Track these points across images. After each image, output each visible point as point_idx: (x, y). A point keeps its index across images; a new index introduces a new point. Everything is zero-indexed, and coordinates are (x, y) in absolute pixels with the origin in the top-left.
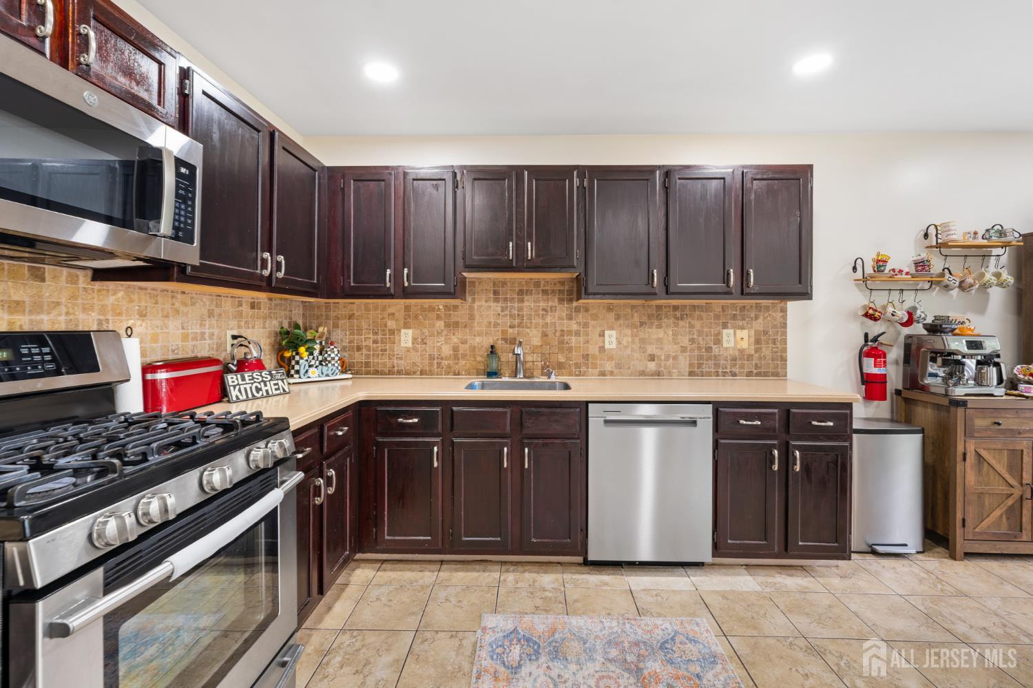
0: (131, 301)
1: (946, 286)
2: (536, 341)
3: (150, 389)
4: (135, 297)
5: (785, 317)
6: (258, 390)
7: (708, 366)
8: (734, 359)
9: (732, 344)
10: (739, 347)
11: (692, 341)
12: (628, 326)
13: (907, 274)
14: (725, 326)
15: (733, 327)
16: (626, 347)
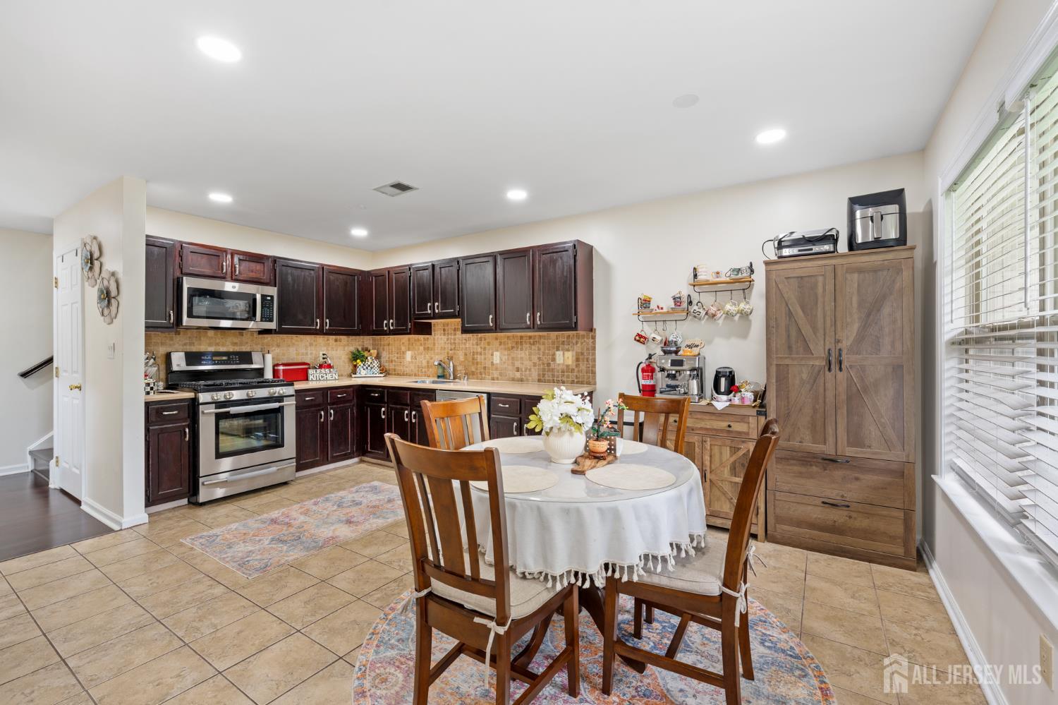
0: (273, 340)
2: (462, 358)
3: (275, 373)
4: (275, 339)
5: (594, 343)
6: (322, 377)
7: (548, 376)
8: (563, 372)
9: (562, 362)
10: (566, 363)
11: (539, 358)
12: (505, 349)
14: (558, 350)
15: (563, 350)
16: (505, 363)
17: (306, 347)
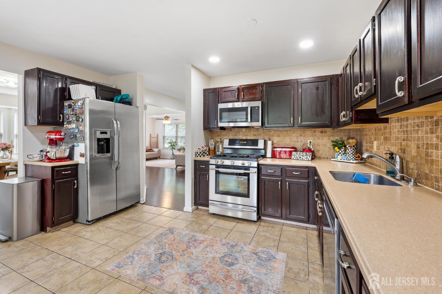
6: (300, 158)
17: (297, 137)
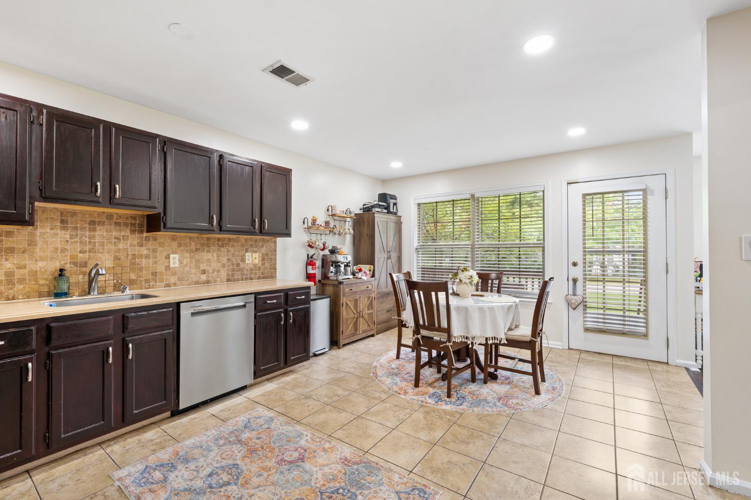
1: (335, 233)
5: (275, 246)
7: (238, 275)
8: (251, 270)
9: (250, 262)
10: (254, 263)
11: (229, 260)
12: (187, 251)
13: (323, 227)
14: (247, 251)
15: (251, 252)
16: (186, 265)
